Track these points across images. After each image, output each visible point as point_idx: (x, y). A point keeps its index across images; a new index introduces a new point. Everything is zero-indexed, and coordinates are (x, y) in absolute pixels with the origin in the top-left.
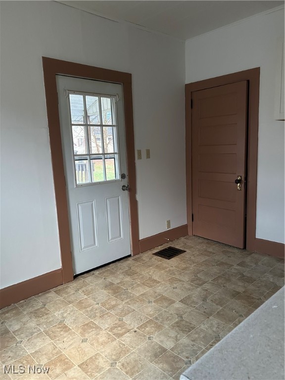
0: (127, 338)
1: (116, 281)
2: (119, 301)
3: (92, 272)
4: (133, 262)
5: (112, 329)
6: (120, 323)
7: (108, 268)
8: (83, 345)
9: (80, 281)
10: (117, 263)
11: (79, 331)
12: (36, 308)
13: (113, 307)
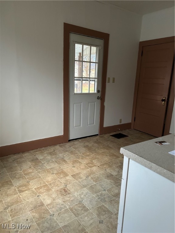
0: (94, 169)
1: (90, 145)
2: (91, 154)
3: (78, 140)
4: (99, 138)
5: (87, 164)
6: (92, 162)
7: (86, 139)
8: (74, 168)
9: (72, 143)
10: (91, 137)
11: (71, 163)
12: (50, 151)
13: (88, 155)
